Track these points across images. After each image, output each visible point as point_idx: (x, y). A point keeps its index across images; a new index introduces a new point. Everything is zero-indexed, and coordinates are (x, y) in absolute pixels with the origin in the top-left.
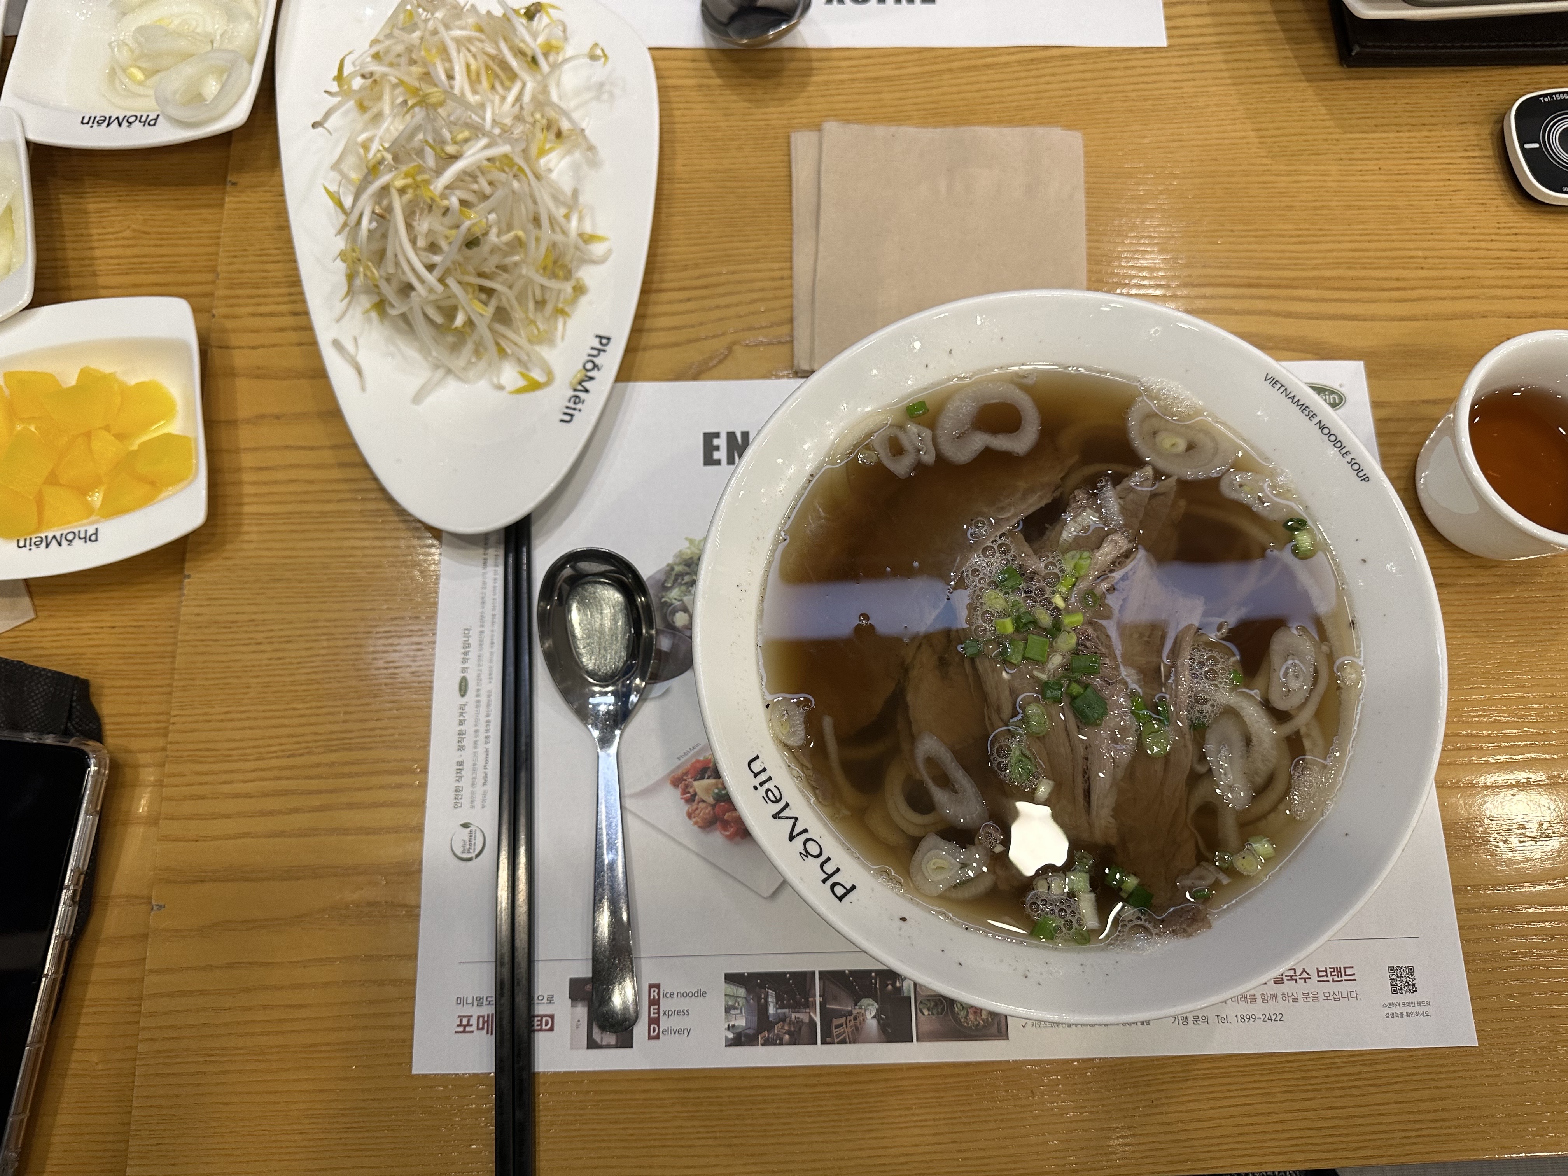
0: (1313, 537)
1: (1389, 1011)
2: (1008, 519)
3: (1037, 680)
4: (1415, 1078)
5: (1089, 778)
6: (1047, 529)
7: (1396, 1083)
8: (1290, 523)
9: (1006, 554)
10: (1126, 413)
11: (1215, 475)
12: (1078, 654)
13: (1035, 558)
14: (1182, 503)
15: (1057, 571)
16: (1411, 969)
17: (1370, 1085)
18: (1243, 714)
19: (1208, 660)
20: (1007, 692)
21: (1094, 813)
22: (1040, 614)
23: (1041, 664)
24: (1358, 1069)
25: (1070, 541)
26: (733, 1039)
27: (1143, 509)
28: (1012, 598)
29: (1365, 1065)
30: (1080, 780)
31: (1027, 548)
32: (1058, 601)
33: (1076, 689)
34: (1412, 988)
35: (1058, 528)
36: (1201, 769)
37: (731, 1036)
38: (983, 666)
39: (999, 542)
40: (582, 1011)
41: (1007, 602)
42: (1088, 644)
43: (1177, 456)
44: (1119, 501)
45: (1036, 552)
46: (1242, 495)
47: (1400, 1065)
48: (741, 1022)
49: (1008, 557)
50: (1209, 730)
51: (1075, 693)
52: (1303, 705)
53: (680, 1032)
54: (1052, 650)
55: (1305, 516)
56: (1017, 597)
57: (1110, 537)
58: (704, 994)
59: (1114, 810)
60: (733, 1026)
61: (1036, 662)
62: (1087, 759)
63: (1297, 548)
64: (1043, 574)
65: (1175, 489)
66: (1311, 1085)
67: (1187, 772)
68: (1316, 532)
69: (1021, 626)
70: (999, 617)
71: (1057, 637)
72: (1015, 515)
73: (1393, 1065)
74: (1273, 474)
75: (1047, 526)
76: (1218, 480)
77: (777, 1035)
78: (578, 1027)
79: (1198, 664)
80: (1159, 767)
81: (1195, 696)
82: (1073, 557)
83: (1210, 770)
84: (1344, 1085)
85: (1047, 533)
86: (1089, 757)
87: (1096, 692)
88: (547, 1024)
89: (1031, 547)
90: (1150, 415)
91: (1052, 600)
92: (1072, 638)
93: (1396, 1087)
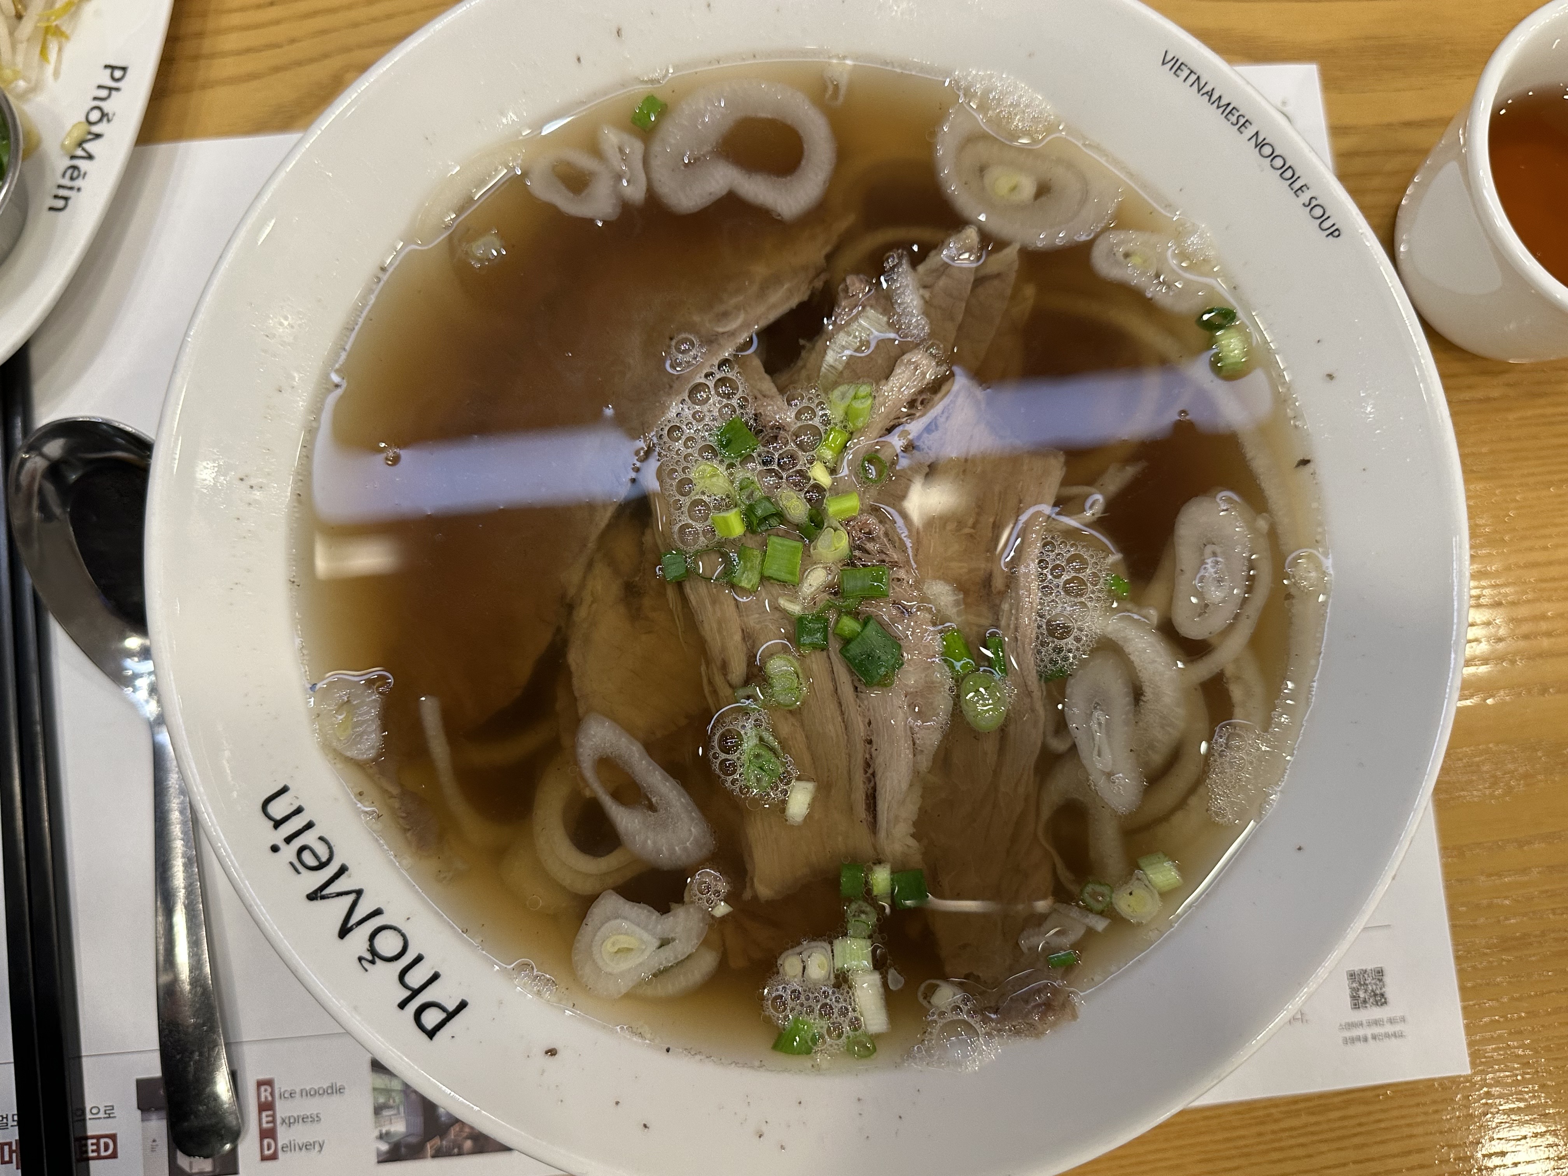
0: (1247, 338)
1: (1348, 1034)
2: (732, 334)
3: (785, 613)
4: (1383, 1125)
5: (873, 775)
6: (803, 347)
7: (1355, 1135)
8: (1206, 317)
9: (728, 396)
10: (933, 134)
11: (1084, 238)
12: (854, 565)
13: (780, 401)
14: (1030, 291)
15: (816, 422)
16: (1380, 972)
17: (1321, 1141)
18: (1129, 649)
19: (1069, 561)
20: (738, 637)
21: (882, 834)
22: (787, 499)
23: (791, 586)
24: (1304, 1119)
25: (840, 367)
26: (388, 1152)
27: (964, 305)
28: (740, 474)
29: (1313, 1114)
30: (859, 778)
31: (767, 384)
32: (820, 475)
33: (849, 625)
34: (1380, 999)
35: (819, 344)
36: (1059, 745)
37: (384, 1147)
38: (697, 593)
39: (718, 376)
40: (158, 1126)
41: (732, 482)
42: (870, 546)
43: (1021, 207)
44: (922, 291)
45: (782, 390)
46: (1129, 271)
47: (1362, 1109)
48: (399, 1127)
49: (734, 402)
50: (1072, 681)
51: (847, 632)
52: (1229, 629)
53: (307, 1146)
54: (808, 561)
55: (1233, 303)
56: (752, 470)
57: (906, 358)
58: (340, 1090)
59: (915, 824)
60: (388, 1133)
61: (783, 583)
62: (870, 742)
63: (1219, 360)
64: (794, 427)
65: (1016, 266)
66: (1237, 1148)
67: (1037, 752)
68: (1251, 329)
69: (755, 522)
70: (718, 508)
71: (816, 538)
72: (746, 325)
73: (1352, 1111)
74: (1180, 233)
75: (802, 342)
76: (1088, 246)
77: (454, 1141)
78: (153, 1150)
79: (1052, 570)
80: (990, 746)
81: (1049, 623)
82: (843, 396)
83: (1074, 747)
84: (1282, 1144)
85: (804, 354)
86: (874, 739)
87: (883, 628)
88: (106, 1150)
89: (774, 382)
90: (976, 138)
91: (810, 474)
92: (840, 538)
93: (1356, 1140)
